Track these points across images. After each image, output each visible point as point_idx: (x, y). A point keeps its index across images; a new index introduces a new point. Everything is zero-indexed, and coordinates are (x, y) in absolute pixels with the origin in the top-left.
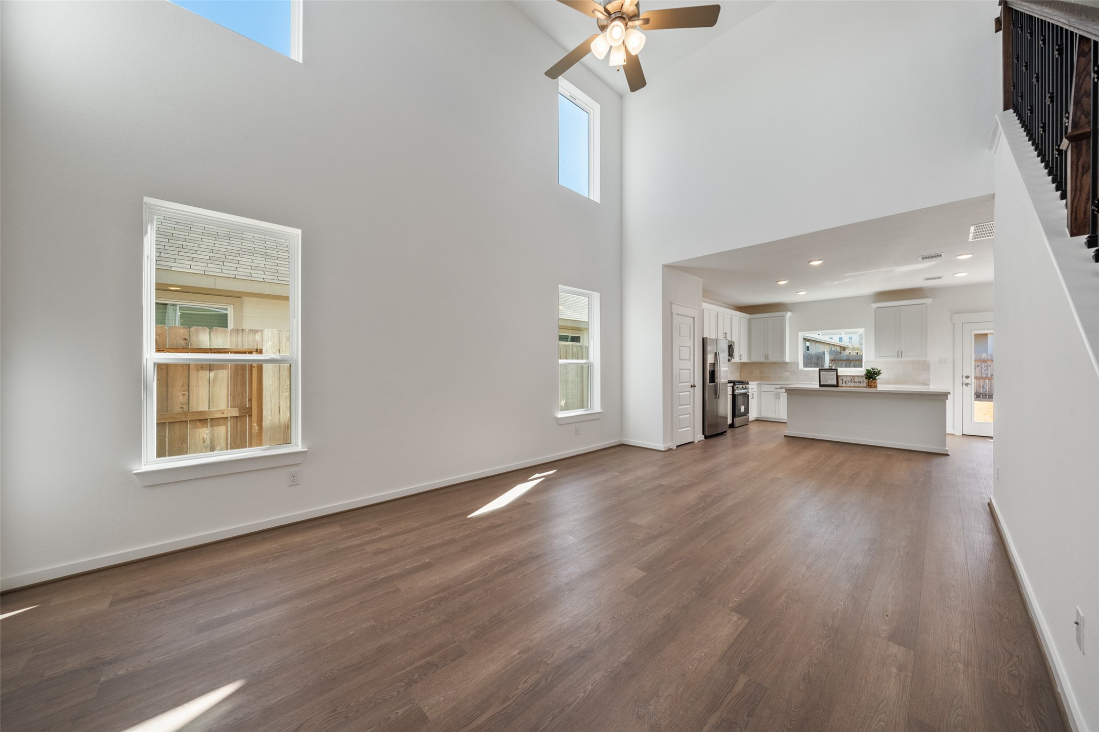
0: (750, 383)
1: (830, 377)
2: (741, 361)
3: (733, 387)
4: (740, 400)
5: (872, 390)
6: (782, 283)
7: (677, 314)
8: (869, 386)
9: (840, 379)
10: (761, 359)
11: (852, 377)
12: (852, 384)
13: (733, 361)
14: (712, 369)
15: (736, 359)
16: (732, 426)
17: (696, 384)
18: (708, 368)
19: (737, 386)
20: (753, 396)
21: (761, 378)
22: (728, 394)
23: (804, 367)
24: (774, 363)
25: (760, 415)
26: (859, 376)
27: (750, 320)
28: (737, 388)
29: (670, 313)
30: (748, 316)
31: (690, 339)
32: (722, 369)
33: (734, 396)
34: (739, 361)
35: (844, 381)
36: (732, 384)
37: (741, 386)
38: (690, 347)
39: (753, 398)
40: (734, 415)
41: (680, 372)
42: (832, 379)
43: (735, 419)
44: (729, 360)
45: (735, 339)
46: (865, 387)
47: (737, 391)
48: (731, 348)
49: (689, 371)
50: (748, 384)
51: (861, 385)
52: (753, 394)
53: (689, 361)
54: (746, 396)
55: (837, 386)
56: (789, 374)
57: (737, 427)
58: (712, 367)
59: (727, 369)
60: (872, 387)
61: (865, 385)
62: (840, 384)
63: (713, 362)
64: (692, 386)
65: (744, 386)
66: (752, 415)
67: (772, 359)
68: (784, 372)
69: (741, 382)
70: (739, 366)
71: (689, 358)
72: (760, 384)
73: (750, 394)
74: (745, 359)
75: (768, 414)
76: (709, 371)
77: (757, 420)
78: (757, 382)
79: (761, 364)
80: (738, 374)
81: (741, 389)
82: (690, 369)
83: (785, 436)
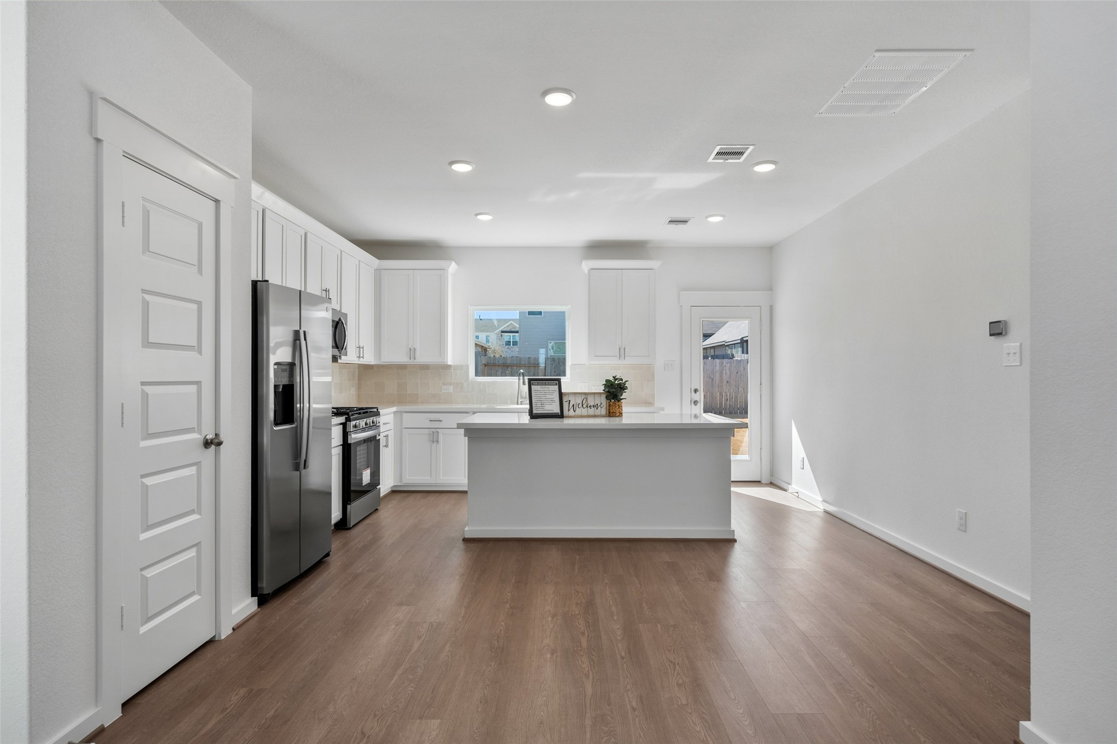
0: (382, 412)
1: (548, 396)
2: (362, 361)
3: (344, 425)
4: (360, 456)
5: (613, 422)
6: (461, 168)
7: (127, 156)
8: (611, 414)
9: (565, 399)
10: (400, 358)
11: (583, 397)
12: (584, 411)
13: (344, 359)
14: (285, 381)
15: (350, 357)
16: (342, 525)
17: (223, 437)
18: (271, 379)
19: (353, 423)
20: (387, 441)
21: (400, 399)
22: (333, 445)
23: (476, 376)
24: (425, 367)
25: (401, 480)
26: (594, 394)
27: (378, 272)
28: (355, 426)
29: (92, 142)
30: (374, 262)
31: (200, 271)
32: (314, 379)
33: (347, 448)
34: (356, 361)
35: (571, 405)
36: (342, 419)
37: (362, 423)
38: (199, 304)
39: (386, 446)
40: (348, 494)
41: (145, 396)
42: (553, 401)
43: (349, 507)
44: (335, 359)
45: (348, 308)
46: (604, 416)
47: (353, 436)
48: (338, 327)
49: (193, 388)
50: (377, 414)
51: (598, 412)
52: (387, 436)
53: (194, 354)
54: (373, 443)
55: (561, 416)
56: (451, 389)
57: (354, 526)
58: (286, 374)
59: (328, 379)
60: (615, 416)
61: (603, 411)
62: (566, 412)
63: (289, 360)
64: (207, 444)
65: (369, 420)
66: (385, 487)
67: (422, 358)
68: (444, 384)
69: (365, 412)
70: (357, 371)
71: (195, 343)
72: (401, 412)
73: (381, 437)
74: (369, 359)
75: (416, 478)
76: (276, 387)
77: (394, 492)
78: (394, 409)
79: (402, 367)
80: (353, 391)
81: (363, 430)
82: (198, 383)
83: (466, 540)
